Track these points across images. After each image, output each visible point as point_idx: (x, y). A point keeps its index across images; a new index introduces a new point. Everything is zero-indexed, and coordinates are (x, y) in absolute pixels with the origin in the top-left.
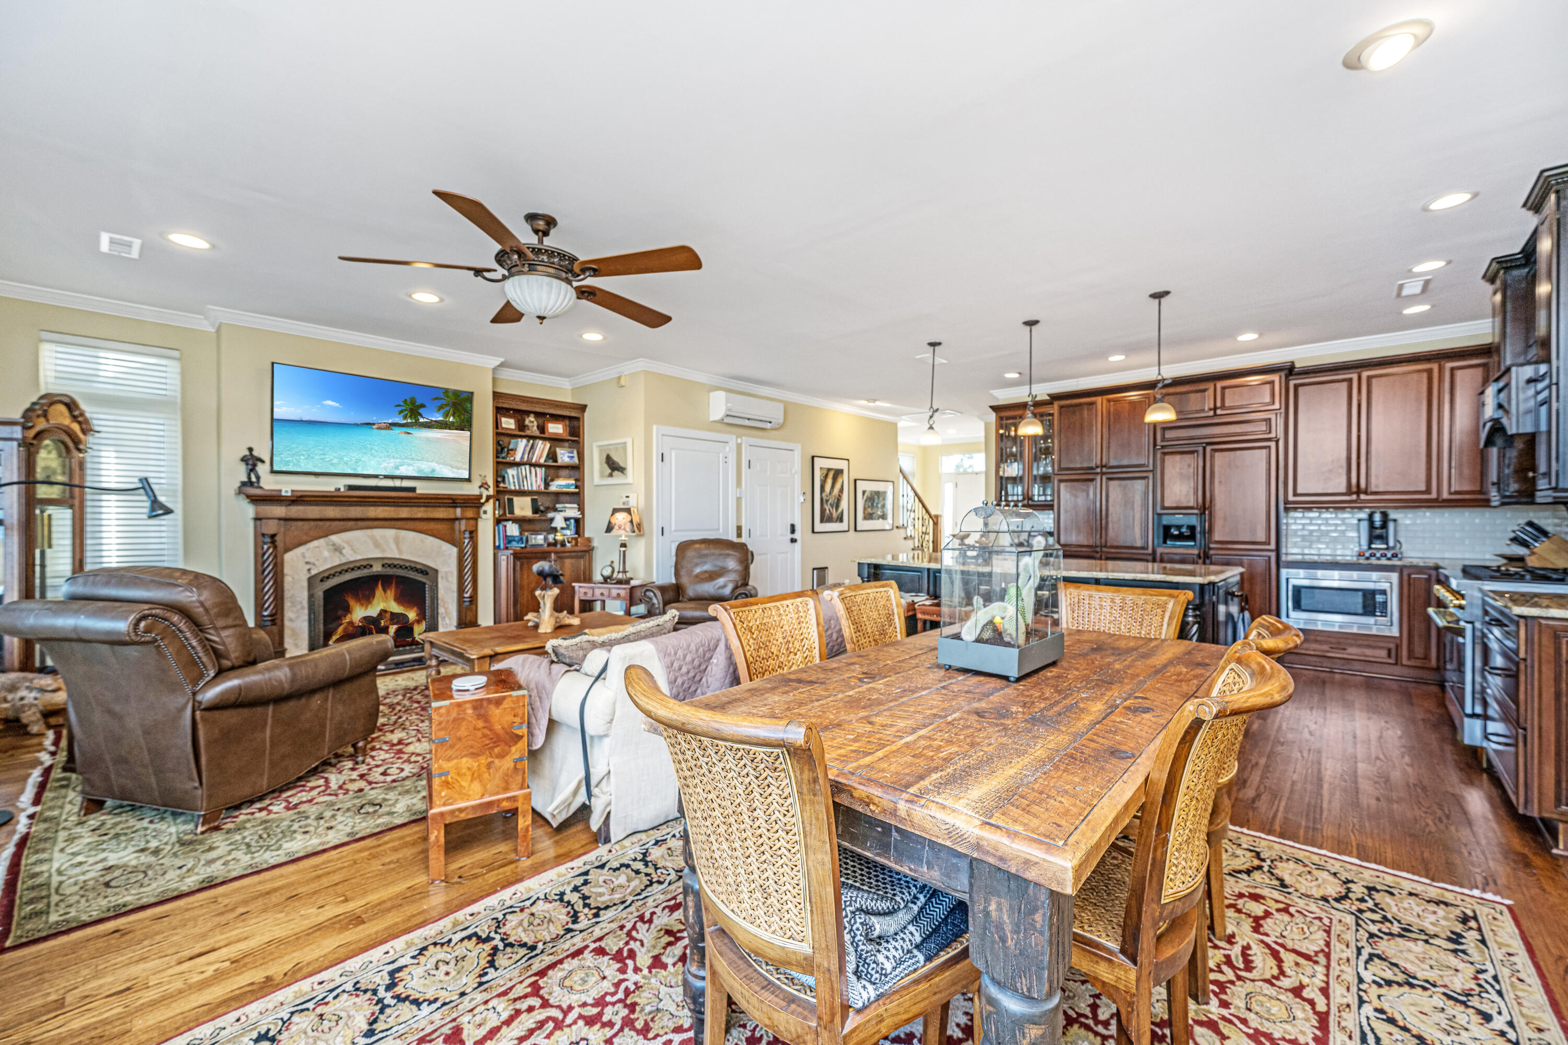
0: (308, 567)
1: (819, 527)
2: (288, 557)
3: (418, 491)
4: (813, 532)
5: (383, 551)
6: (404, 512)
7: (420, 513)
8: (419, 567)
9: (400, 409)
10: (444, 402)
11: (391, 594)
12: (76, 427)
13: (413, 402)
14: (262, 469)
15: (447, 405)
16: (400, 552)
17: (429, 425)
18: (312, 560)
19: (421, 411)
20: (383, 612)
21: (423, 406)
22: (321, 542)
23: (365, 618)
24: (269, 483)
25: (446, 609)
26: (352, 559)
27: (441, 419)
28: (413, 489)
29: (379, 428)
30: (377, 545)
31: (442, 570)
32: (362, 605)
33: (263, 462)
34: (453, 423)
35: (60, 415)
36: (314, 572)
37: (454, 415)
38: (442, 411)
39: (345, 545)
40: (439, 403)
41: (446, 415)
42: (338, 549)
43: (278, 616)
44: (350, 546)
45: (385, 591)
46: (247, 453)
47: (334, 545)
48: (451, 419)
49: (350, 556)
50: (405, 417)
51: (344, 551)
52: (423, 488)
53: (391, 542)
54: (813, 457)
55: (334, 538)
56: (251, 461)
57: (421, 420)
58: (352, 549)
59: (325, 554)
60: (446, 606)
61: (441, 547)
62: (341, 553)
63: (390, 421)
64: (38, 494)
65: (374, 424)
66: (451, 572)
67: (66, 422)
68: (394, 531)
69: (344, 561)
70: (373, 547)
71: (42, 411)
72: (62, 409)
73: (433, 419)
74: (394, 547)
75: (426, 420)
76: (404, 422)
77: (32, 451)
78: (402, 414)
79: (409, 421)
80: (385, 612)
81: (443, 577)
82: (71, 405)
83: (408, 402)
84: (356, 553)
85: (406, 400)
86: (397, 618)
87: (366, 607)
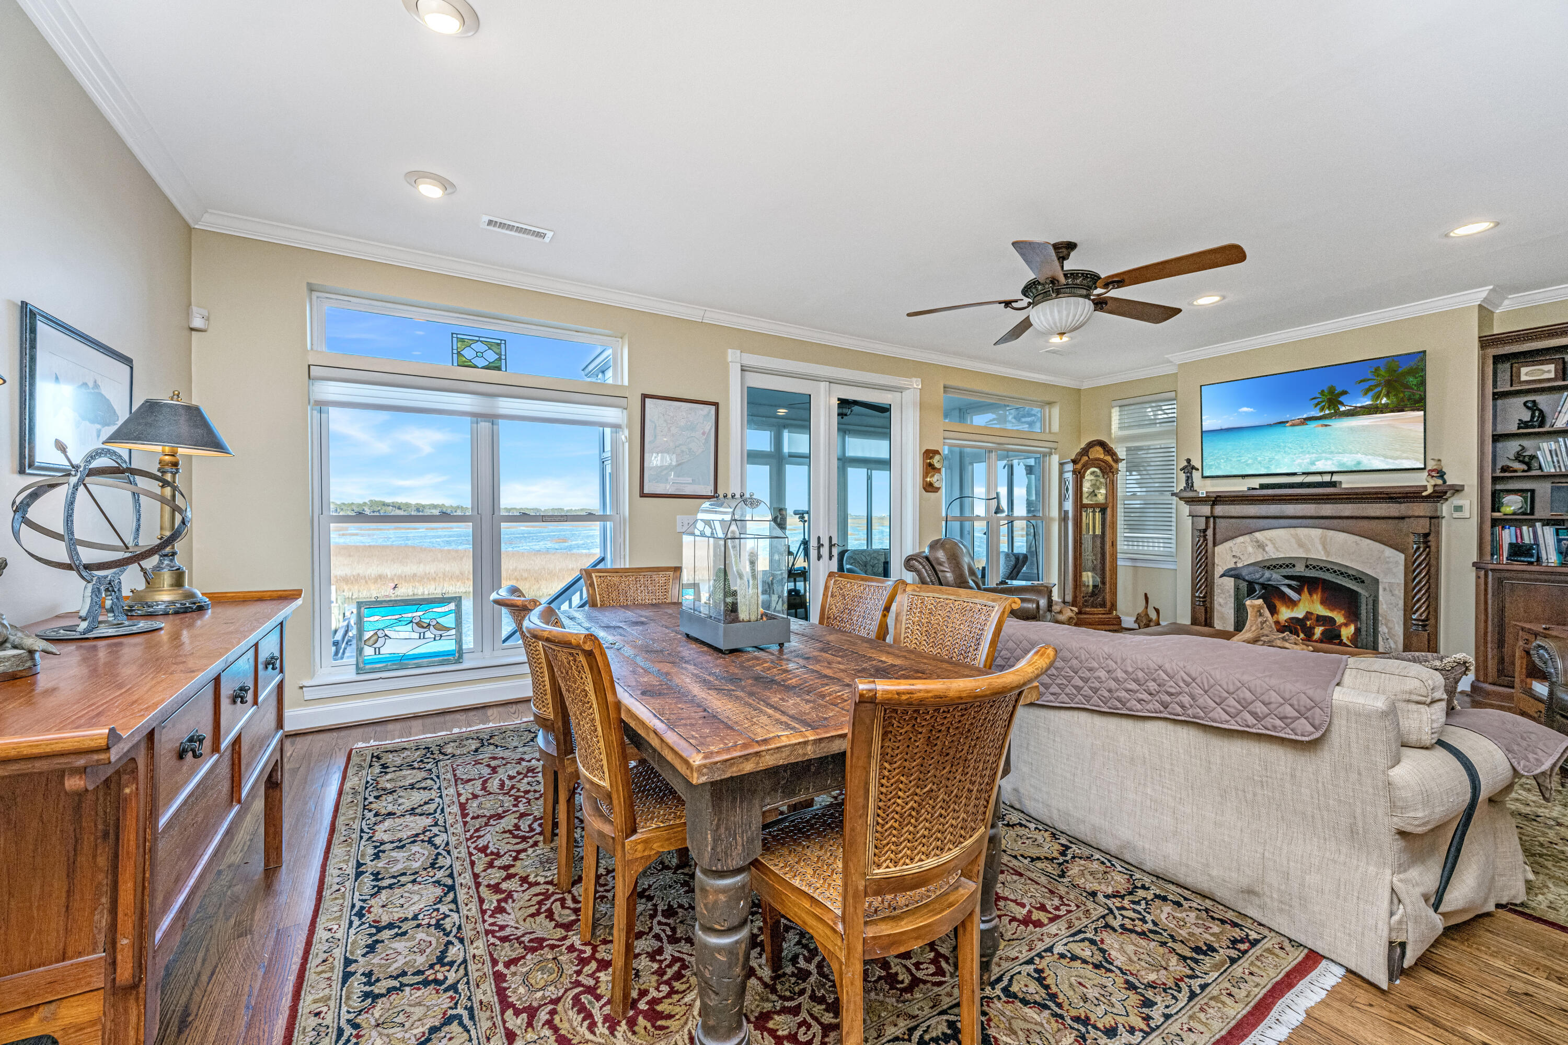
0: (1235, 560)
2: (1219, 549)
3: (1344, 486)
5: (1307, 550)
6: (1327, 509)
7: (1347, 509)
8: (1351, 573)
9: (1316, 401)
11: (1317, 597)
13: (1332, 391)
14: (1196, 475)
15: (1377, 385)
16: (1328, 553)
17: (1352, 413)
18: (1238, 555)
19: (1342, 399)
20: (1308, 615)
21: (1344, 393)
22: (1247, 538)
23: (1292, 619)
24: (1203, 487)
25: (1390, 629)
26: (1274, 557)
27: (1370, 403)
28: (1333, 484)
29: (1293, 425)
30: (1301, 545)
31: (1384, 581)
32: (1289, 606)
33: (1197, 469)
34: (1386, 405)
35: (1097, 453)
37: (1387, 396)
38: (1371, 394)
39: (1268, 542)
40: (1367, 384)
42: (1261, 546)
43: (1209, 599)
44: (1274, 544)
45: (1311, 594)
46: (1186, 464)
47: (1257, 541)
48: (1384, 401)
49: (1272, 553)
50: (1322, 409)
51: (1267, 549)
52: (1348, 483)
53: (1317, 540)
55: (1257, 535)
56: (1189, 468)
57: (1342, 409)
58: (1275, 547)
59: (1250, 549)
60: (1390, 625)
61: (1383, 552)
62: (1264, 550)
63: (1305, 416)
64: (1085, 501)
65: (1287, 422)
66: (1398, 584)
67: (1102, 456)
68: (1320, 531)
69: (1266, 558)
70: (1296, 546)
71: (1085, 451)
72: (1099, 449)
73: (1359, 405)
74: (1320, 548)
75: (1348, 408)
76: (1322, 414)
77: (1079, 476)
78: (1319, 407)
79: (1327, 412)
80: (1312, 614)
81: (1385, 589)
82: (1102, 444)
83: (1326, 393)
84: (1277, 550)
85: (1323, 391)
86: (1321, 620)
87: (1292, 609)
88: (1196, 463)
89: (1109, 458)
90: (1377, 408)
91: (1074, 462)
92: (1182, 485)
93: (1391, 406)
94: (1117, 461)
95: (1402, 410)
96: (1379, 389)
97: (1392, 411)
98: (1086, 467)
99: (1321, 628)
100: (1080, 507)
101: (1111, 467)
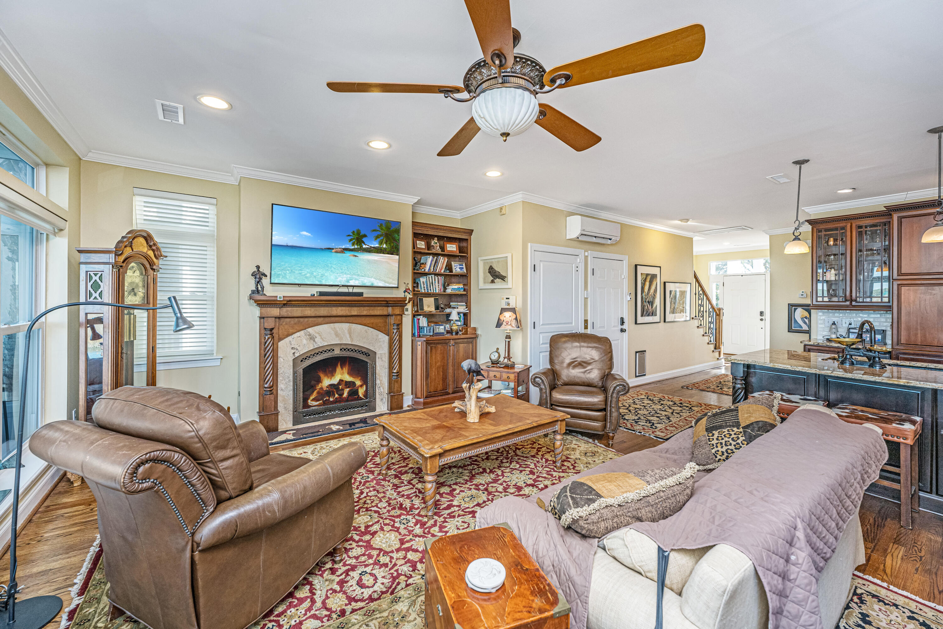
0: (293, 351)
1: (640, 319)
2: (281, 344)
3: (365, 296)
4: (636, 323)
5: (341, 339)
6: (355, 311)
7: (365, 311)
8: (364, 350)
9: (350, 238)
10: (379, 233)
11: (345, 370)
12: (151, 253)
13: (359, 233)
14: (265, 281)
15: (381, 235)
16: (352, 340)
17: (369, 250)
18: (296, 346)
19: (364, 239)
20: (341, 381)
21: (365, 236)
22: (302, 332)
23: (330, 385)
24: (270, 291)
25: (381, 381)
26: (321, 345)
27: (377, 245)
28: (361, 294)
29: (336, 252)
30: (337, 335)
31: (379, 352)
32: (328, 377)
33: (265, 276)
34: (385, 249)
35: (141, 246)
36: (297, 355)
37: (386, 243)
38: (378, 240)
39: (317, 335)
40: (376, 234)
41: (381, 243)
42: (312, 338)
43: (274, 387)
44: (320, 336)
45: (342, 368)
46: (256, 270)
47: (309, 335)
48: (384, 246)
49: (320, 343)
50: (353, 244)
51: (316, 340)
52: (368, 294)
53: (346, 331)
54: (636, 266)
55: (310, 330)
56: (258, 275)
57: (364, 246)
58: (321, 338)
59: (305, 341)
60: (381, 379)
61: (377, 336)
62: (314, 341)
63: (343, 247)
65: (333, 249)
66: (385, 354)
67: (145, 250)
68: (348, 324)
69: (316, 347)
70: (334, 336)
71: (127, 242)
72: (141, 241)
73: (372, 246)
74: (348, 336)
75: (367, 246)
76: (353, 247)
77: (120, 270)
78: (351, 242)
79: (356, 247)
80: (342, 381)
81: (379, 358)
82: (148, 238)
83: (355, 233)
84: (323, 340)
85: (354, 232)
86: (349, 384)
87: (331, 379)
88: (265, 269)
90: (381, 250)
91: (114, 253)
92: (252, 288)
93: (387, 250)
94: (159, 257)
95: (392, 254)
96: (382, 238)
97: (388, 254)
98: (128, 260)
99: (348, 389)
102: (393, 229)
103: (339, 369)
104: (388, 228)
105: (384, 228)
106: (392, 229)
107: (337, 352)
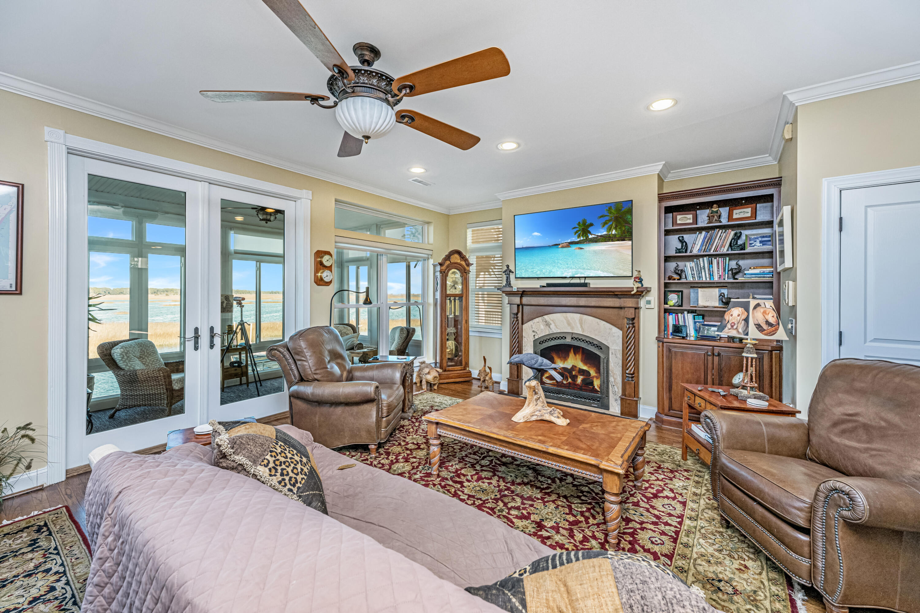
0: (534, 334)
2: (525, 326)
3: (591, 286)
5: (572, 328)
6: (583, 302)
8: (595, 343)
9: (575, 230)
10: (607, 218)
11: (579, 357)
13: (584, 223)
15: (610, 221)
16: (583, 331)
17: (596, 240)
18: (536, 330)
19: (590, 229)
20: (574, 367)
21: (591, 225)
22: (539, 319)
23: (564, 368)
24: (517, 285)
25: (615, 379)
26: (555, 332)
27: (605, 233)
28: (588, 285)
29: (563, 247)
30: (569, 324)
31: (612, 348)
32: (561, 360)
33: (513, 272)
34: (615, 235)
35: (456, 259)
36: (536, 337)
37: (615, 228)
38: (606, 226)
39: (551, 322)
40: (603, 220)
41: (610, 229)
42: (548, 325)
44: (555, 323)
45: (575, 354)
46: (506, 268)
47: (546, 322)
48: (614, 232)
49: (554, 329)
50: (579, 236)
51: (551, 326)
52: (593, 284)
53: (577, 322)
55: (546, 317)
56: (508, 272)
57: (590, 237)
58: (555, 325)
59: (542, 327)
60: (615, 377)
61: (611, 329)
62: (549, 327)
63: (569, 241)
64: (448, 292)
65: (559, 244)
66: (619, 350)
67: (459, 261)
68: (579, 315)
69: (551, 333)
70: (566, 325)
71: (448, 257)
72: (457, 256)
73: (599, 234)
74: (579, 326)
75: (593, 236)
76: (579, 240)
77: (444, 275)
78: (577, 234)
79: (582, 238)
80: (576, 367)
81: (612, 354)
82: (459, 253)
83: (581, 223)
84: (557, 327)
85: (579, 223)
86: (582, 372)
87: (564, 362)
88: (512, 268)
89: (463, 263)
90: (610, 237)
91: (441, 264)
92: (504, 283)
93: (617, 236)
94: (469, 265)
95: (624, 240)
96: (611, 223)
97: (618, 240)
98: (449, 268)
99: (582, 377)
100: (445, 296)
101: (465, 269)
102: (625, 209)
103: (572, 355)
104: (618, 210)
105: (613, 211)
106: (623, 210)
107: (568, 341)
